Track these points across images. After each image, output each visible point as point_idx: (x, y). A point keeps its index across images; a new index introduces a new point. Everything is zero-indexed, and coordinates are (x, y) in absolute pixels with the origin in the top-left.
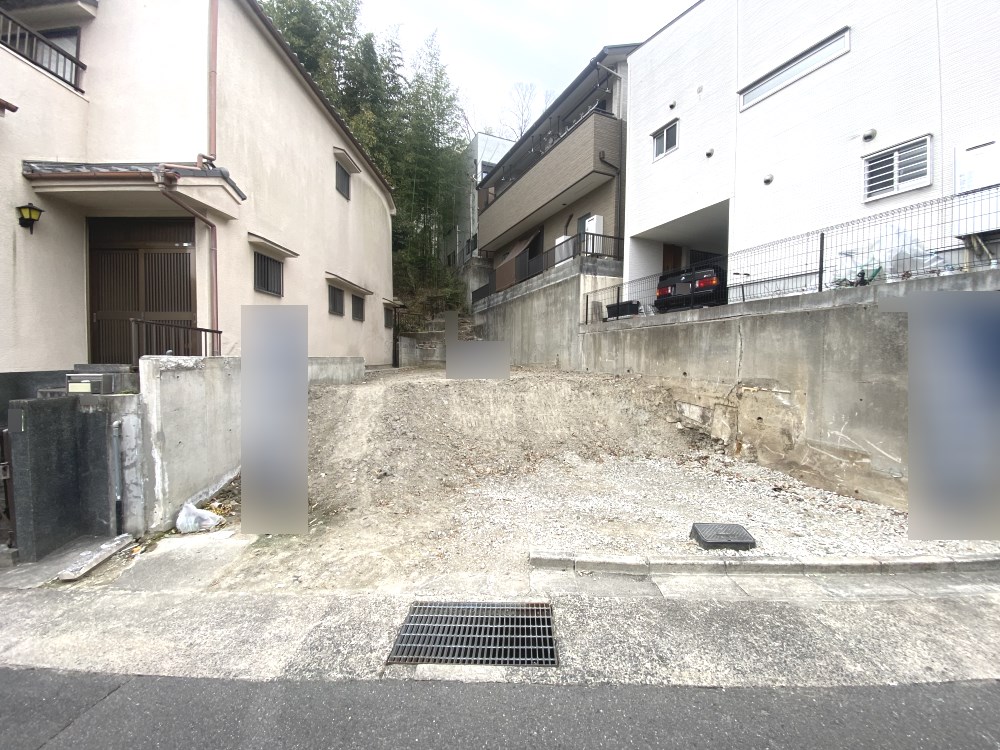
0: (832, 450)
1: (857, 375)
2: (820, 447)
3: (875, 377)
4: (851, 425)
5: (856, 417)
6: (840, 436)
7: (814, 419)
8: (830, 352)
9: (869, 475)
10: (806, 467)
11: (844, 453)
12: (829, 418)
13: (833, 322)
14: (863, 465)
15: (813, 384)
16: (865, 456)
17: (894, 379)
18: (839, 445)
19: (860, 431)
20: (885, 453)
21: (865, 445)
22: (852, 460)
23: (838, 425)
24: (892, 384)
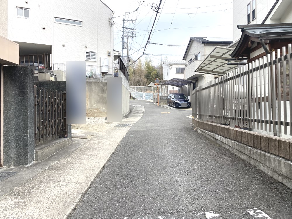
0: (94, 109)
1: (98, 94)
2: (92, 109)
3: (100, 95)
4: (97, 104)
5: (98, 102)
6: (95, 106)
7: (90, 103)
8: (93, 90)
9: (100, 112)
10: (89, 114)
11: (96, 109)
12: (93, 103)
13: (93, 84)
14: (99, 111)
15: (90, 96)
16: (99, 109)
17: (103, 95)
18: (95, 108)
19: (98, 105)
20: (103, 108)
21: (99, 107)
22: (97, 110)
23: (95, 104)
24: (103, 96)
